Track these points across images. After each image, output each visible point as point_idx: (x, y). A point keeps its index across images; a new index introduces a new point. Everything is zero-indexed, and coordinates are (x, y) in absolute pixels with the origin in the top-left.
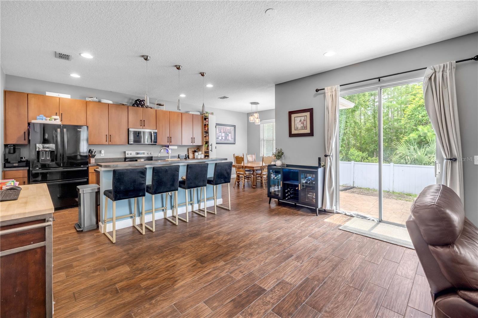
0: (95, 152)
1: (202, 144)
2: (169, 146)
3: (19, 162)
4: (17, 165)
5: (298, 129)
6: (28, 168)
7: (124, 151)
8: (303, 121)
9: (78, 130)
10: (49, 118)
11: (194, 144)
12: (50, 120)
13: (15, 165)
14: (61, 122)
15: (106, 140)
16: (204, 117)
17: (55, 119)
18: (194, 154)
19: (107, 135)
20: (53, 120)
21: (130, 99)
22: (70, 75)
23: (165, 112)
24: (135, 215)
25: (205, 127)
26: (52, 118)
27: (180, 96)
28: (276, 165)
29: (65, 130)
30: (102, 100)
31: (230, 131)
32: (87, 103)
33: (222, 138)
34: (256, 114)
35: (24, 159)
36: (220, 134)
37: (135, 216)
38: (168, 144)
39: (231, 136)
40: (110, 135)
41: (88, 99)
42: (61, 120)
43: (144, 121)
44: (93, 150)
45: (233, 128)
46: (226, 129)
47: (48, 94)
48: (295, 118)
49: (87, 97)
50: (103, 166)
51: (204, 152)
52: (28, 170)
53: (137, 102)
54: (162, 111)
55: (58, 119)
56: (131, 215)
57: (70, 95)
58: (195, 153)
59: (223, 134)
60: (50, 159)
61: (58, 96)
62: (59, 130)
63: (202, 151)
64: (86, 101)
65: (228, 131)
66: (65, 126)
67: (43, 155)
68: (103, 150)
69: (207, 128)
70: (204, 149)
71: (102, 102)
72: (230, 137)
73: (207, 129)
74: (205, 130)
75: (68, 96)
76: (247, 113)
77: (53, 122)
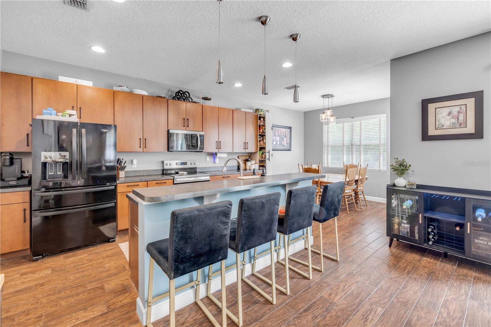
0: (125, 162)
1: (257, 151)
2: (218, 154)
3: (19, 179)
4: (14, 183)
5: (445, 127)
6: (29, 188)
7: (163, 160)
8: (456, 114)
9: (102, 130)
10: (62, 114)
11: (248, 151)
12: (62, 116)
13: (12, 183)
14: (78, 120)
15: (139, 146)
16: (258, 116)
17: (70, 115)
18: (245, 163)
19: (140, 139)
20: (68, 116)
21: (169, 91)
22: (90, 48)
23: (213, 108)
24: (198, 283)
25: (260, 129)
26: (65, 113)
27: (235, 85)
28: (396, 184)
29: (84, 131)
30: (134, 90)
31: (285, 135)
32: (114, 93)
33: (276, 143)
34: (329, 110)
35: (26, 174)
36: (275, 137)
37: (199, 285)
38: (216, 151)
39: (287, 140)
40: (145, 139)
41: (116, 89)
42: (79, 117)
43: (188, 119)
44: (123, 159)
45: (289, 130)
46: (281, 131)
47: (62, 79)
48: (437, 109)
49: (115, 86)
50: (146, 199)
51: (258, 162)
52: (30, 190)
53: (178, 94)
54: (210, 107)
55: (74, 115)
56: (193, 284)
57: (92, 82)
58: (247, 162)
59: (278, 139)
60: (63, 175)
61: (75, 83)
62: (74, 131)
63: (255, 160)
64: (113, 90)
65: (283, 134)
66: (83, 125)
67: (51, 168)
68: (135, 159)
69: (262, 130)
70: (258, 157)
71: (134, 93)
72: (285, 142)
73: (262, 132)
74: (259, 133)
75: (90, 84)
76: (304, 112)
77: (67, 119)
